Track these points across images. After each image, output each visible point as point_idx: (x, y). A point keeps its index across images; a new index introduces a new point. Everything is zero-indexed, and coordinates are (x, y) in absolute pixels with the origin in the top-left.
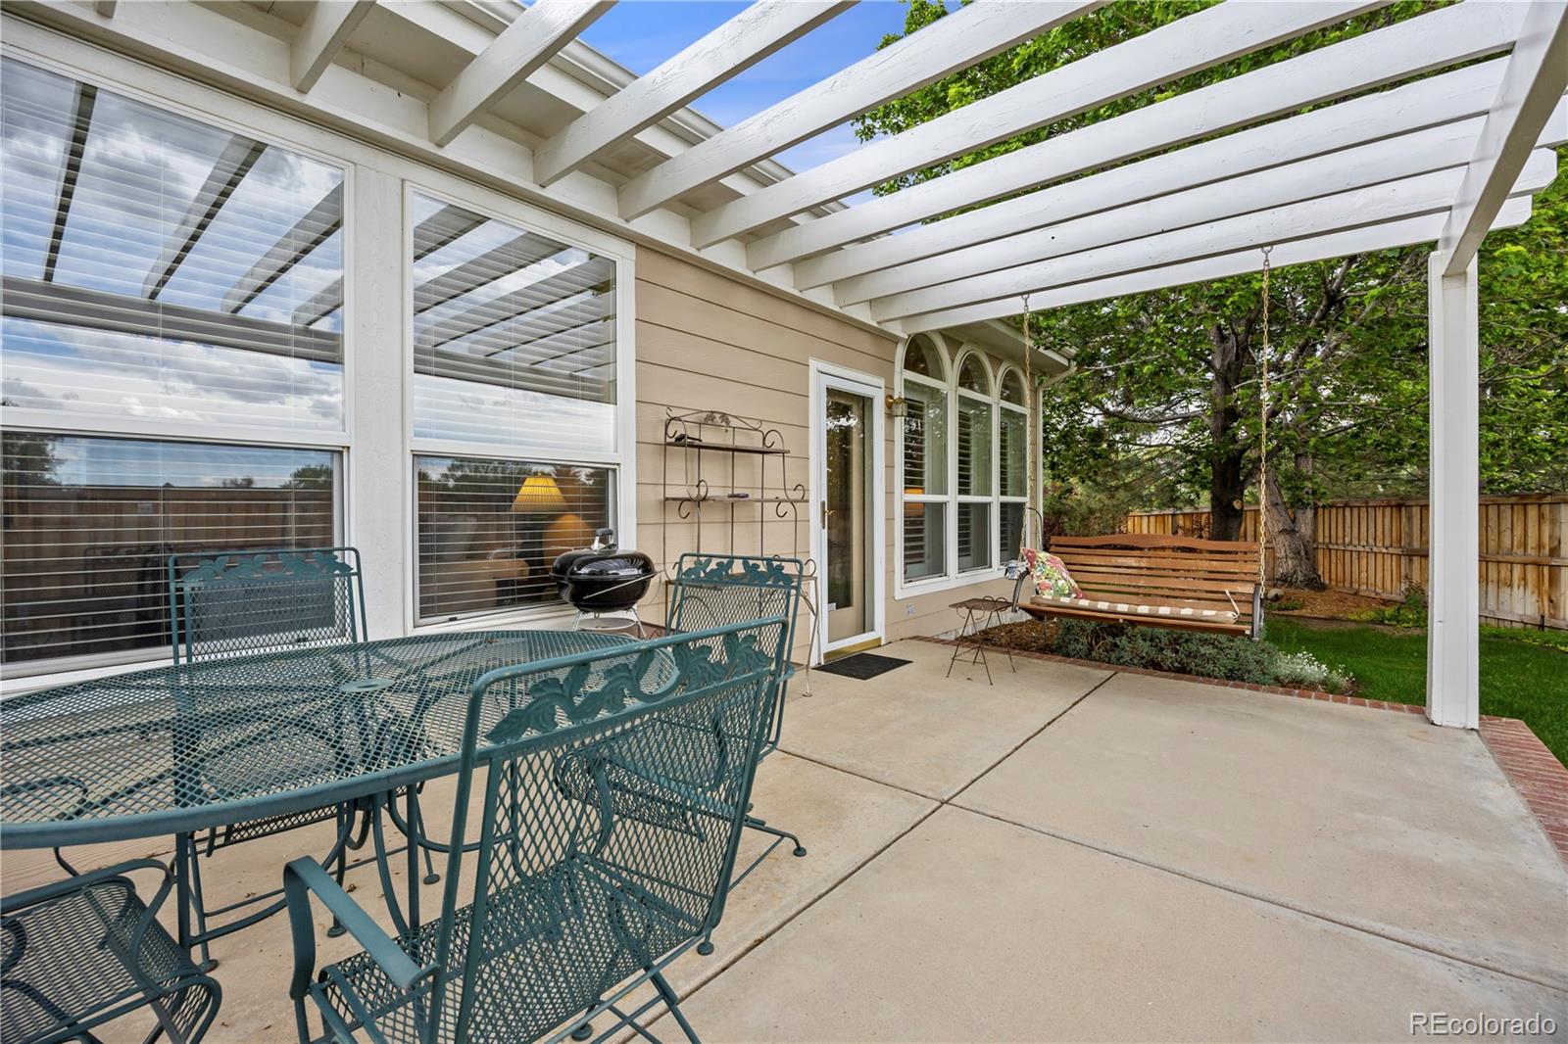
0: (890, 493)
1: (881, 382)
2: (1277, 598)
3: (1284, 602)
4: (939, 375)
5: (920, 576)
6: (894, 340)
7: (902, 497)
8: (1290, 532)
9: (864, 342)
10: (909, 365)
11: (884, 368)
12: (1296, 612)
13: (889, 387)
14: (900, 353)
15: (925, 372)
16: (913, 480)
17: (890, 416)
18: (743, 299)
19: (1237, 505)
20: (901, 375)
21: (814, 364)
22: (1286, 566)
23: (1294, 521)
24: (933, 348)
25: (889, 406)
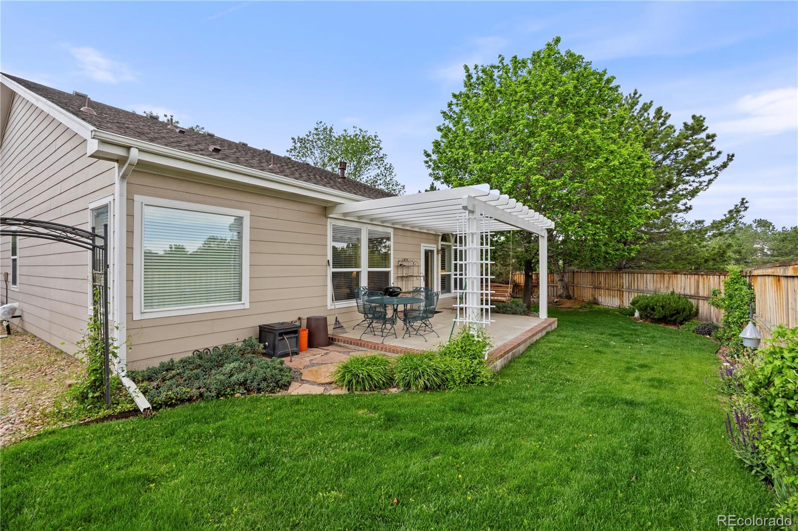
0: (438, 272)
1: (435, 246)
2: (557, 302)
3: (558, 303)
4: (450, 241)
5: (445, 293)
6: (439, 235)
7: (441, 273)
8: (562, 280)
9: (432, 237)
10: (442, 240)
11: (437, 243)
12: (562, 306)
13: (438, 247)
14: (440, 238)
15: (446, 241)
16: (443, 268)
17: (438, 254)
18: (409, 234)
19: (530, 274)
20: (440, 243)
21: (422, 245)
22: (561, 291)
23: (563, 277)
24: (449, 237)
25: (438, 251)
